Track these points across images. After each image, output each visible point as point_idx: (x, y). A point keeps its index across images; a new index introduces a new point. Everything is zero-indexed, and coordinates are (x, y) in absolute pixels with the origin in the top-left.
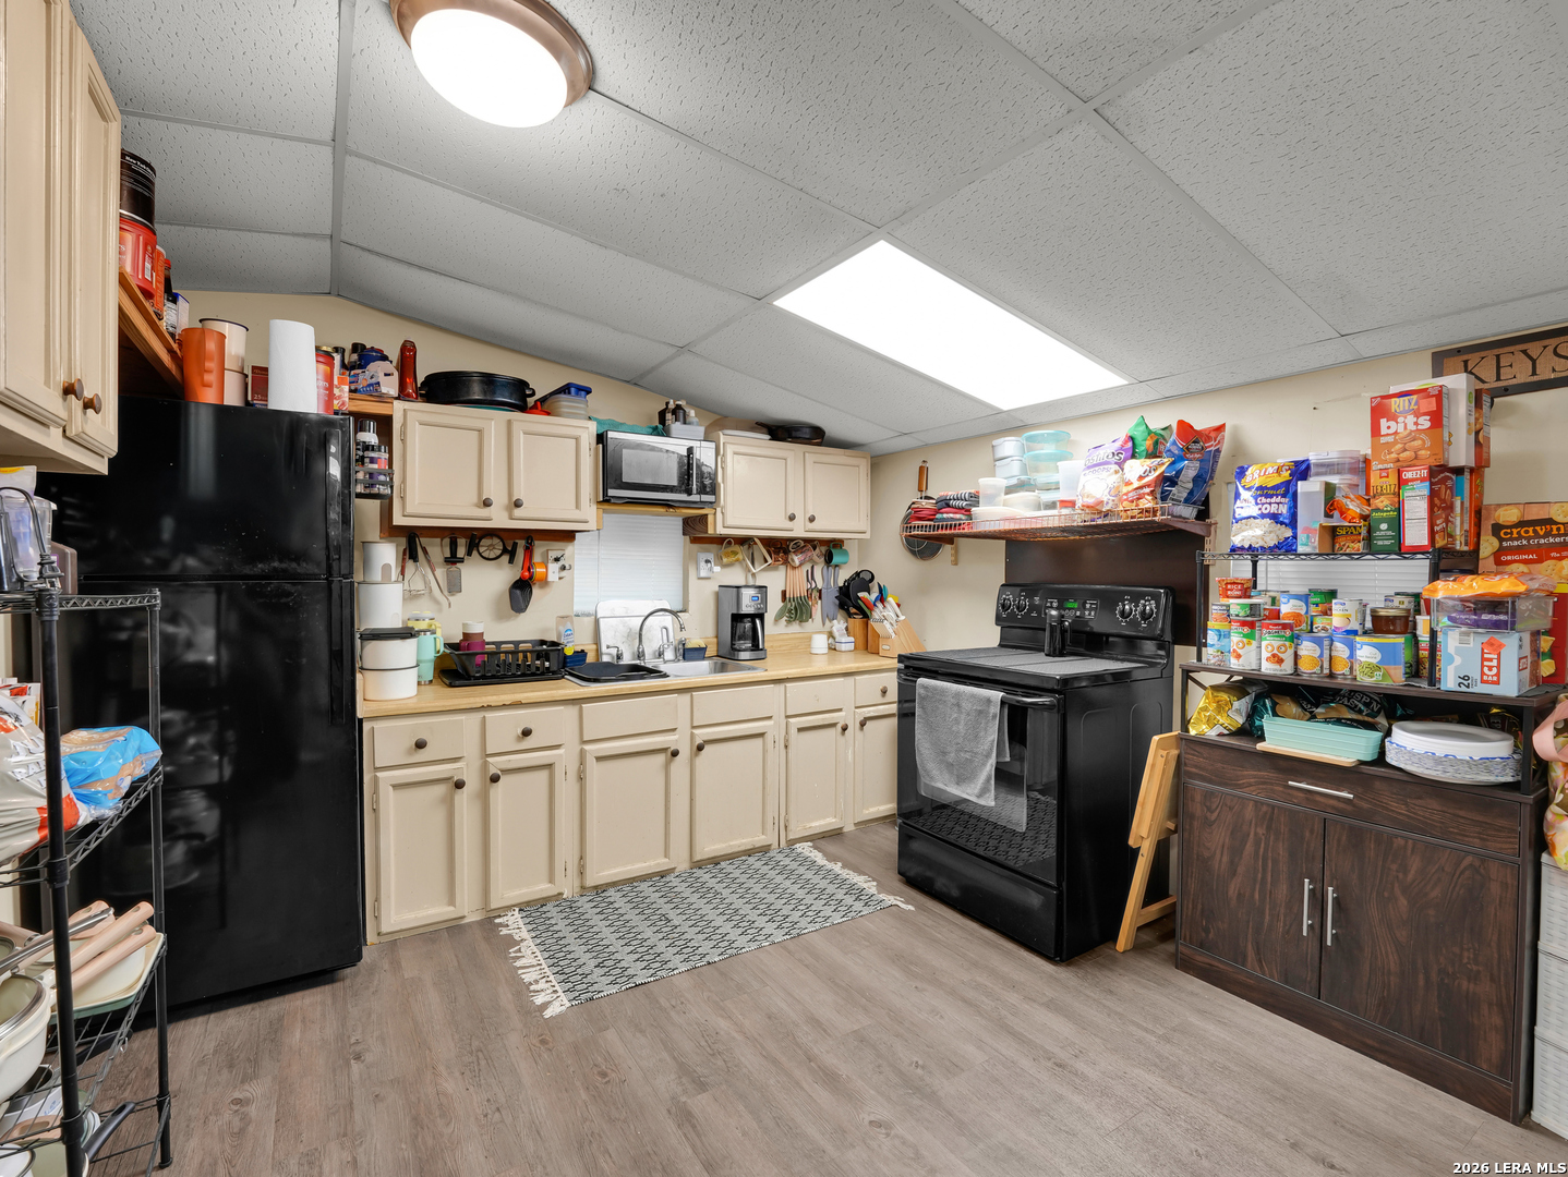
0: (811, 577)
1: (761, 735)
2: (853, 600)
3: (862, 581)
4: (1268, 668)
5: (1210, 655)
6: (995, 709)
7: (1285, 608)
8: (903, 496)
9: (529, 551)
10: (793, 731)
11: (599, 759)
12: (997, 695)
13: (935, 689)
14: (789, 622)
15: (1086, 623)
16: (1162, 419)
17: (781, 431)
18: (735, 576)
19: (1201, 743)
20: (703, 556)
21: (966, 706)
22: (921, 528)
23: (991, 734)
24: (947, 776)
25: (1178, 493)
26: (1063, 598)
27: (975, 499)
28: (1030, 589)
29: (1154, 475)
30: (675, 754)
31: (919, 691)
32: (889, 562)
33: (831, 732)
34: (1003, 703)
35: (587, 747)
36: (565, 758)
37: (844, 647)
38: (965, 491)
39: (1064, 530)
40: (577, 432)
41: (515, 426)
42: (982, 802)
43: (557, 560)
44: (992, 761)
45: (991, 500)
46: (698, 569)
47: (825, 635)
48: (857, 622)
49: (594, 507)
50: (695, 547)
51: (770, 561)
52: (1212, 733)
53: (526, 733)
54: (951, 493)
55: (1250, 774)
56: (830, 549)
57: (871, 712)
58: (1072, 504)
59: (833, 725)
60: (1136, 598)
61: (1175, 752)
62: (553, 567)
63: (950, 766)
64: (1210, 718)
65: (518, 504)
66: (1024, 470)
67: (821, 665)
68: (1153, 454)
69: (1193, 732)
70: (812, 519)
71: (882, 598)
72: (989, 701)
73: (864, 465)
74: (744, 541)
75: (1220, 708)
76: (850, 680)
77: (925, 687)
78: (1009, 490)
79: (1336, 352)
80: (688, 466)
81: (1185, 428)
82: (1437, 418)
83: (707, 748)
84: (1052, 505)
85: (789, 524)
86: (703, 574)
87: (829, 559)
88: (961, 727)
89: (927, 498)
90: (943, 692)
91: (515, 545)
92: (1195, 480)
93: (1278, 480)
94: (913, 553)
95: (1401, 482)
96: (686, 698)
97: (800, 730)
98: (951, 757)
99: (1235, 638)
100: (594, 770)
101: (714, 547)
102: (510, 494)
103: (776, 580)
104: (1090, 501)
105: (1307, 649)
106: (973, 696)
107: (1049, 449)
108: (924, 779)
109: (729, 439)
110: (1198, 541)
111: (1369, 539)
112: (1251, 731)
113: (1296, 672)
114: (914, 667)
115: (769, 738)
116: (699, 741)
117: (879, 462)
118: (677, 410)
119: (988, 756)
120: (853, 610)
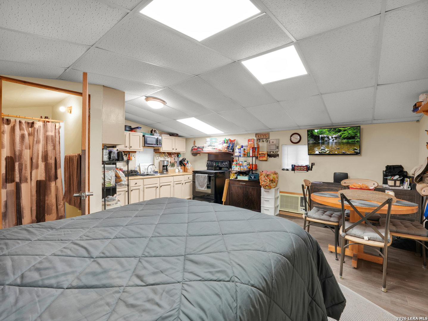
0: (175, 159)
1: (170, 185)
2: (182, 163)
3: (184, 160)
4: (238, 170)
5: (233, 169)
6: (207, 177)
7: (240, 163)
8: (191, 145)
9: (129, 154)
10: (175, 184)
11: (146, 188)
12: (207, 175)
13: (198, 175)
14: (171, 167)
15: (219, 166)
16: (228, 138)
17: (172, 135)
18: (162, 159)
19: (232, 180)
20: (157, 155)
21: (203, 177)
22: (195, 151)
23: (206, 180)
24: (200, 187)
25: (230, 148)
26: (216, 162)
27: (203, 147)
28: (212, 161)
29: (227, 146)
30: (157, 187)
31: (196, 175)
32: (188, 156)
33: (180, 184)
34: (208, 176)
35: (144, 186)
36: (141, 188)
37: (181, 171)
38: (202, 146)
39: (216, 153)
40: (140, 135)
41: (131, 134)
42: (205, 190)
43: (133, 156)
44: (206, 184)
45: (206, 148)
46: (156, 158)
47: (177, 169)
48: (183, 167)
49: (142, 147)
50: (156, 154)
51: (168, 156)
52: (233, 179)
53: (136, 184)
54: (200, 146)
55: (236, 183)
56: (178, 154)
57: (187, 181)
58: (217, 149)
59: (181, 183)
60: (225, 162)
61: (229, 181)
62: (133, 157)
63: (200, 186)
64: (232, 177)
65: (131, 147)
66: (210, 143)
67: (177, 174)
68: (227, 143)
69: (230, 179)
70: (176, 149)
71: (187, 162)
72: (206, 176)
73: (185, 140)
74: (164, 153)
75: (233, 176)
76: (183, 176)
77: (197, 175)
78: (208, 146)
79: (246, 132)
80: (157, 140)
81: (230, 140)
82: (253, 142)
83: (162, 186)
84: (214, 149)
85: (173, 150)
86: (157, 159)
87: (178, 156)
88: (202, 180)
89: (195, 146)
90: (200, 175)
91: (127, 153)
92: (232, 147)
93: (240, 148)
94: (193, 155)
95: (250, 149)
96: (159, 178)
97: (176, 184)
98: (201, 185)
99: (235, 167)
100: (145, 189)
101: (159, 154)
102: (129, 145)
103: (169, 159)
104: (219, 149)
105: (242, 168)
106: (204, 175)
107: (214, 140)
108: (196, 188)
109: (164, 136)
110: (232, 155)
111: (247, 155)
112: (237, 178)
113: (241, 170)
114: (195, 172)
115: (171, 185)
116: (161, 185)
117: (187, 139)
118: (155, 131)
119: (206, 183)
120: (182, 165)
